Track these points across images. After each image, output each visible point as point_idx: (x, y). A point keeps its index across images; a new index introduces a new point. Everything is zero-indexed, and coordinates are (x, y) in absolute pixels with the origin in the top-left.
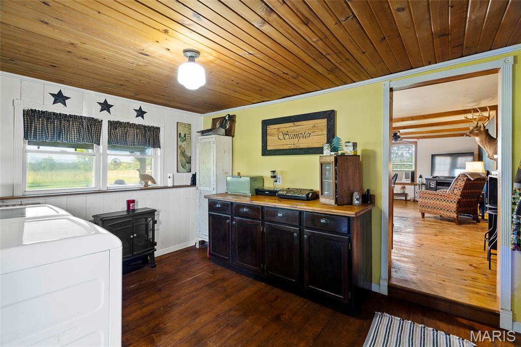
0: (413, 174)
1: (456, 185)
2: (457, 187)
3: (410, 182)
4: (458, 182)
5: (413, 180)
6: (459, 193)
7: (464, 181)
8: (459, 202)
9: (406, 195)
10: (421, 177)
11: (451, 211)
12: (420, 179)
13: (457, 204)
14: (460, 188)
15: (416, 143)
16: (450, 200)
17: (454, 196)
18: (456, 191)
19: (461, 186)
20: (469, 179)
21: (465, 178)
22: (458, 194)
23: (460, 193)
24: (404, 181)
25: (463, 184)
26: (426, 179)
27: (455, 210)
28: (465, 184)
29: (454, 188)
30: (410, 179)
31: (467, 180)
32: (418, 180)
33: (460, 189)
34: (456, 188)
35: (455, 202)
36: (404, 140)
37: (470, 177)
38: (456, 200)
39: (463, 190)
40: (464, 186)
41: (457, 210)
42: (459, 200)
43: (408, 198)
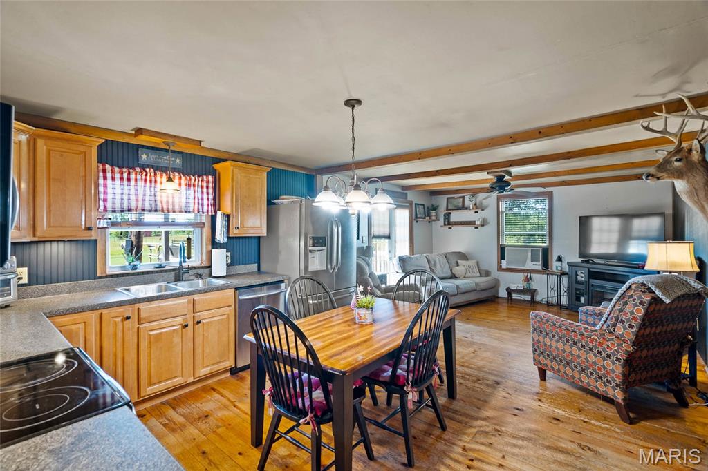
0: (546, 252)
1: (621, 311)
2: (624, 318)
3: (540, 268)
4: (626, 304)
5: (546, 264)
6: (630, 336)
7: (642, 303)
8: (629, 362)
9: (533, 292)
10: (559, 259)
11: (609, 382)
12: (559, 264)
13: (624, 366)
14: (633, 323)
15: (550, 195)
16: (605, 351)
17: (615, 342)
18: (620, 330)
19: (634, 318)
20: (656, 300)
21: (647, 298)
22: (626, 338)
23: (632, 337)
24: (530, 265)
25: (640, 312)
26: (570, 264)
27: (618, 381)
28: (646, 312)
29: (617, 319)
30: (541, 263)
31: (650, 304)
32: (555, 265)
33: (631, 326)
34: (622, 321)
35: (618, 360)
36: (517, 189)
37: (659, 294)
38: (622, 355)
39: (640, 328)
40: (644, 319)
41: (624, 382)
42: (630, 354)
43: (538, 298)
